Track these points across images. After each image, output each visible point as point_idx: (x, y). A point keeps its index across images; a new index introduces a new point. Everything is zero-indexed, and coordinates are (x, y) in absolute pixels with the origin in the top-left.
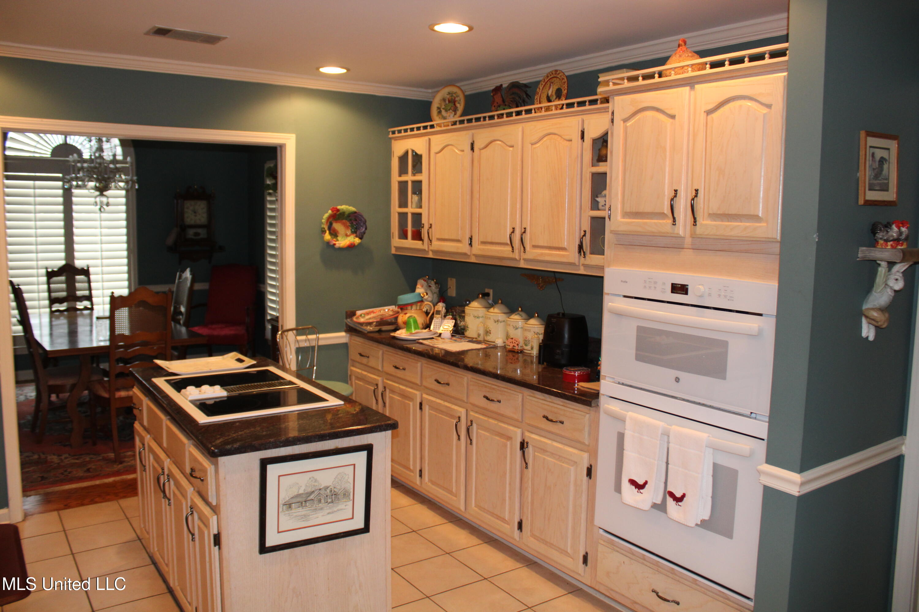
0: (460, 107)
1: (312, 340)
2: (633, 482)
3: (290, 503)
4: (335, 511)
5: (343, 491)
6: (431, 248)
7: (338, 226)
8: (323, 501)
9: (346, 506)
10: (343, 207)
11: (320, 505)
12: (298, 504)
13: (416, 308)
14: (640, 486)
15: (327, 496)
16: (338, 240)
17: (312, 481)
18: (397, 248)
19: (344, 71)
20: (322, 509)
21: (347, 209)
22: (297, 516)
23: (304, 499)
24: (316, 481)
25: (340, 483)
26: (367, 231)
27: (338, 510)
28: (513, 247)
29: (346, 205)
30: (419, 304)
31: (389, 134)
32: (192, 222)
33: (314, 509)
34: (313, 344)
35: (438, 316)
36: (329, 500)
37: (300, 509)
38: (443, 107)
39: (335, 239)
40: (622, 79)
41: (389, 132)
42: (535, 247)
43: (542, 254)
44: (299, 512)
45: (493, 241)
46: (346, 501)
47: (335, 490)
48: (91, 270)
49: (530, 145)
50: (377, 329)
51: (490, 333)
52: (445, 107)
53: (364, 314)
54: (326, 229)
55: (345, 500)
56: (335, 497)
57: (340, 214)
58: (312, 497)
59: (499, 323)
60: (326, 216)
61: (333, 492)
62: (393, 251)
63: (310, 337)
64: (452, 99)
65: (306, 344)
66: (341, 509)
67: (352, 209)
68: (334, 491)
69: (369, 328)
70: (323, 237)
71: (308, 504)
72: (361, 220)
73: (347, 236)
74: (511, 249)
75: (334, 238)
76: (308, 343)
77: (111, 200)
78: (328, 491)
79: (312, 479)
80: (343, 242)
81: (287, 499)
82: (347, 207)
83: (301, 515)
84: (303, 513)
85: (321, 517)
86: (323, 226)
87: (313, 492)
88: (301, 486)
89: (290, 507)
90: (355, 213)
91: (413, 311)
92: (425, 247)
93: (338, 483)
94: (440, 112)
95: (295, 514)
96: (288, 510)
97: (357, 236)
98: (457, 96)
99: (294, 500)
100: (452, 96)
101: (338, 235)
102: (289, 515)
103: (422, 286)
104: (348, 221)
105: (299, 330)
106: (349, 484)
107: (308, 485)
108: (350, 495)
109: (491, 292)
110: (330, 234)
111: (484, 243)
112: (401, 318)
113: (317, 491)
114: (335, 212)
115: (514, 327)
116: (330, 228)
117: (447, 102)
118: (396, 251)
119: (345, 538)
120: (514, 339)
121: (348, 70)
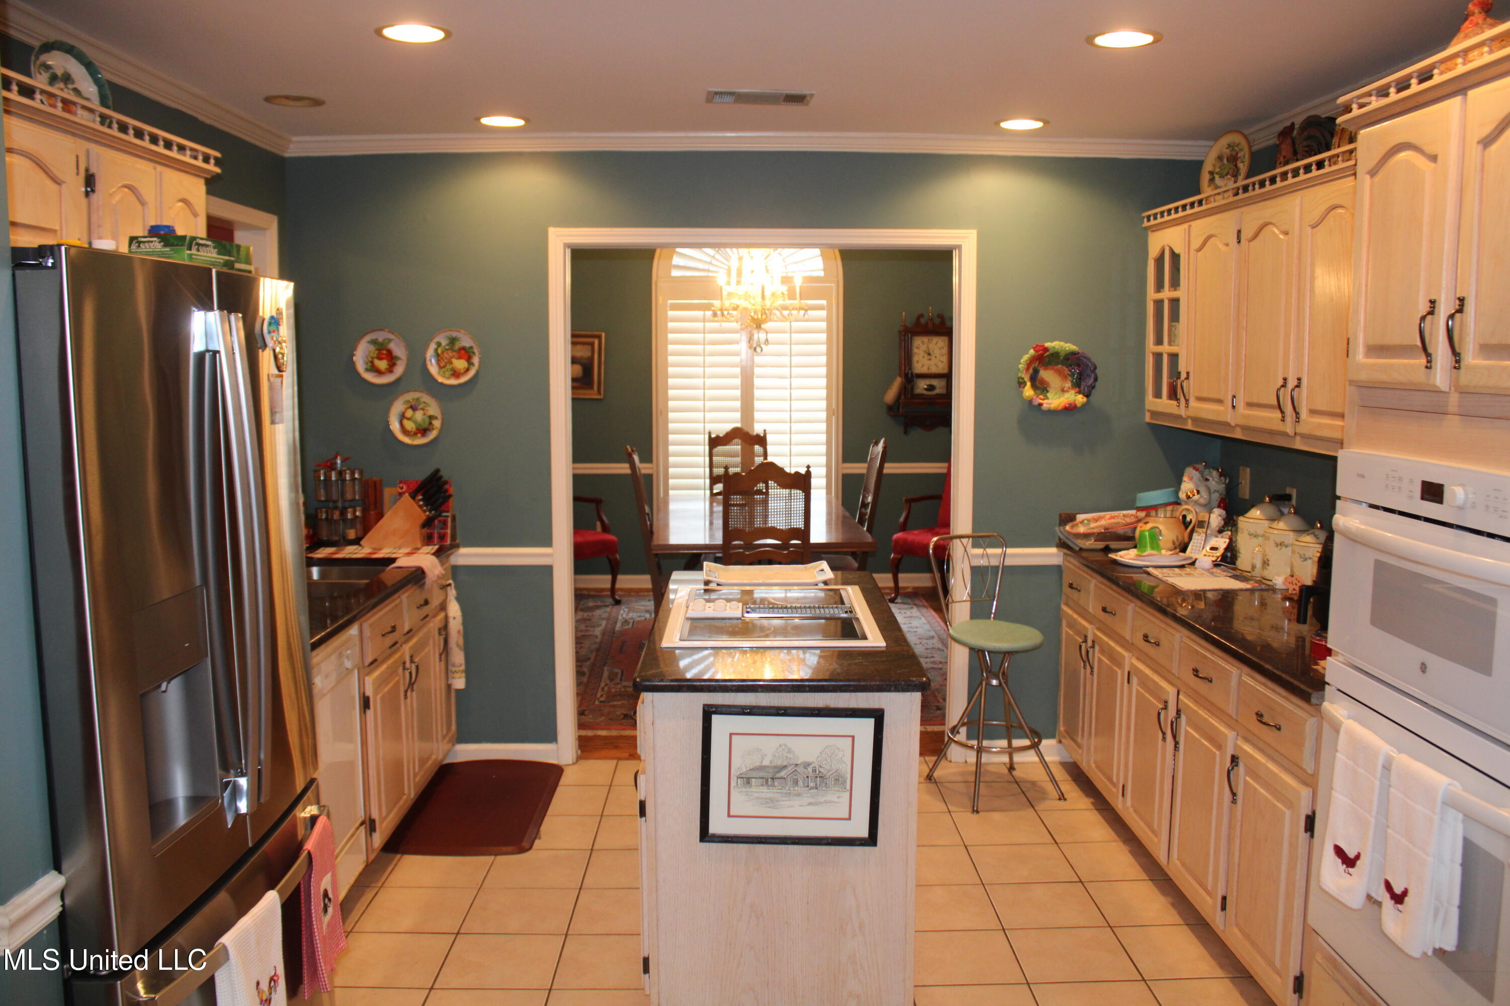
0: (1243, 167)
1: (994, 555)
2: (1339, 851)
3: (749, 776)
4: (820, 803)
5: (835, 774)
6: (1189, 414)
7: (1046, 375)
8: (801, 783)
9: (838, 797)
10: (1054, 345)
11: (796, 788)
12: (760, 780)
13: (1165, 514)
14: (1349, 862)
15: (808, 777)
16: (1047, 398)
17: (784, 750)
18: (1154, 414)
19: (1039, 125)
20: (799, 795)
21: (1061, 347)
22: (758, 798)
23: (770, 775)
24: (789, 751)
25: (829, 761)
26: (1097, 384)
27: (826, 802)
28: (1282, 412)
29: (1060, 341)
30: (1169, 508)
31: (1143, 222)
32: (924, 370)
33: (786, 793)
34: (994, 562)
35: (1200, 530)
36: (812, 784)
37: (764, 789)
38: (1217, 170)
39: (1041, 397)
40: (1369, 94)
41: (1144, 217)
42: (1313, 412)
43: (1320, 426)
44: (763, 792)
45: (1261, 402)
46: (839, 791)
47: (821, 770)
48: (769, 438)
49: (1309, 229)
50: (1101, 545)
51: (1268, 565)
52: (1221, 170)
53: (1089, 520)
54: (1027, 378)
55: (837, 788)
56: (820, 782)
57: (1052, 355)
58: (782, 774)
59: (1284, 548)
60: (1026, 357)
61: (817, 772)
62: (1148, 418)
63: (990, 551)
64: (1232, 155)
65: (983, 562)
66: (831, 802)
67: (1070, 347)
68: (819, 772)
69: (1089, 544)
70: (1022, 392)
71: (776, 784)
72: (1087, 366)
73: (1063, 391)
74: (1279, 415)
75: (1041, 394)
76: (986, 560)
77: (771, 336)
78: (810, 770)
79: (784, 747)
80: (1055, 400)
81: (744, 770)
82: (1062, 343)
83: (766, 798)
84: (769, 795)
85: (796, 806)
86: (1020, 375)
87: (785, 767)
88: (766, 755)
89: (749, 783)
90: (1073, 354)
91: (1161, 519)
92: (1182, 412)
93: (826, 760)
94: (1212, 180)
95: (756, 795)
96: (746, 787)
97: (1079, 393)
98: (1241, 150)
99: (755, 774)
100: (1233, 150)
101: (1048, 389)
102: (747, 795)
103: (1191, 479)
104: (1067, 367)
105: (979, 539)
106: (844, 765)
107: (776, 754)
108: (845, 782)
109: (1294, 493)
110: (1034, 386)
111: (1250, 405)
112: (1143, 530)
113: (792, 767)
114: (1041, 352)
115: (1301, 557)
116: (1034, 378)
117: (1225, 161)
118: (1151, 418)
119: (837, 847)
120: (1295, 577)
121: (1046, 122)
